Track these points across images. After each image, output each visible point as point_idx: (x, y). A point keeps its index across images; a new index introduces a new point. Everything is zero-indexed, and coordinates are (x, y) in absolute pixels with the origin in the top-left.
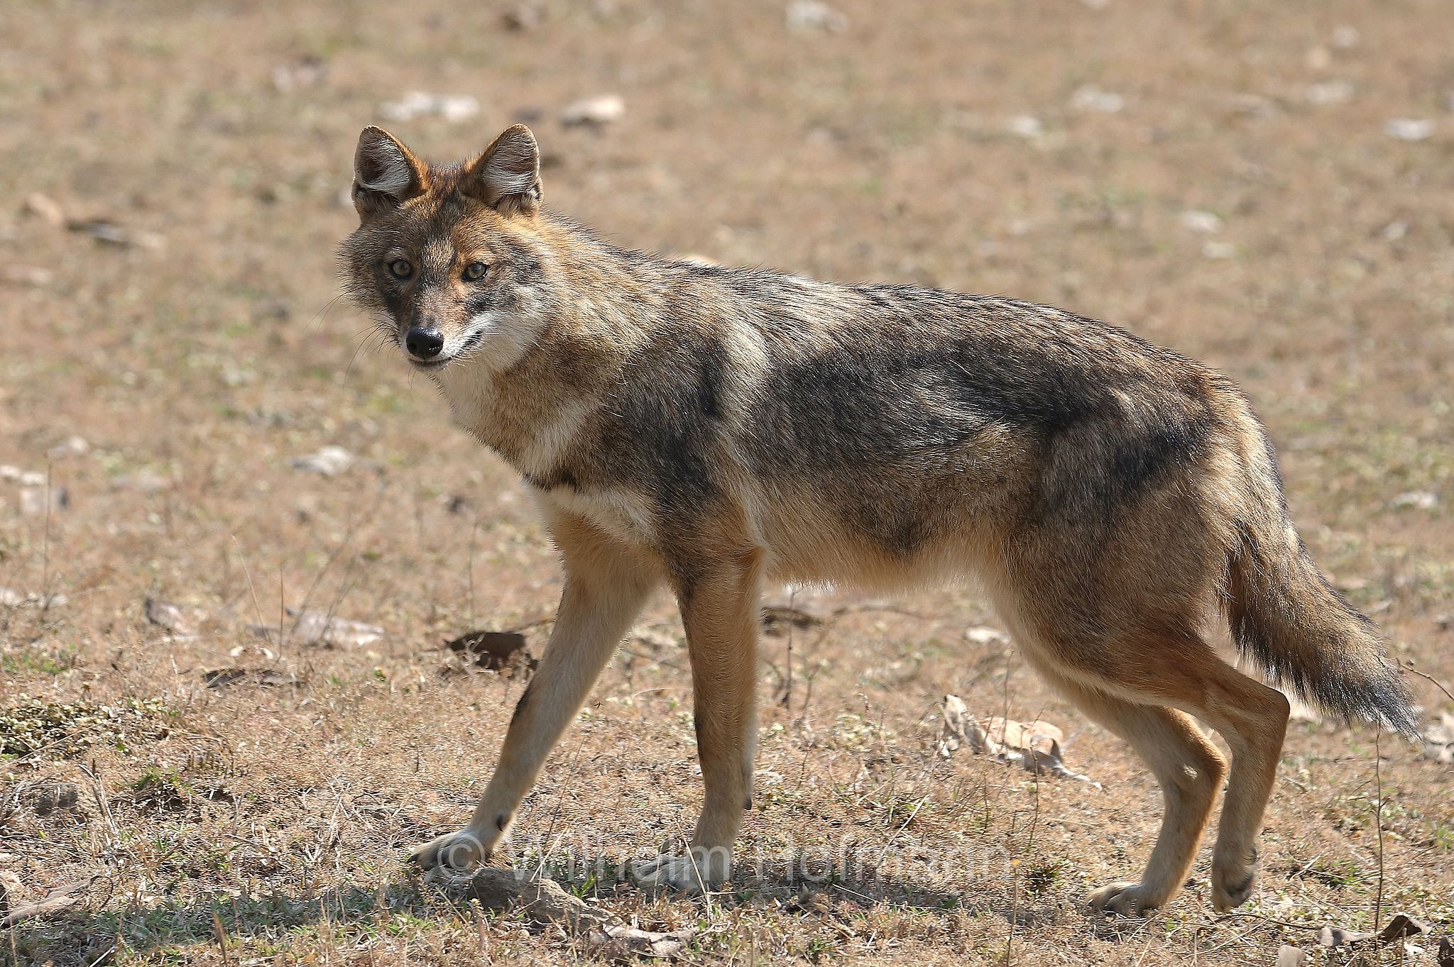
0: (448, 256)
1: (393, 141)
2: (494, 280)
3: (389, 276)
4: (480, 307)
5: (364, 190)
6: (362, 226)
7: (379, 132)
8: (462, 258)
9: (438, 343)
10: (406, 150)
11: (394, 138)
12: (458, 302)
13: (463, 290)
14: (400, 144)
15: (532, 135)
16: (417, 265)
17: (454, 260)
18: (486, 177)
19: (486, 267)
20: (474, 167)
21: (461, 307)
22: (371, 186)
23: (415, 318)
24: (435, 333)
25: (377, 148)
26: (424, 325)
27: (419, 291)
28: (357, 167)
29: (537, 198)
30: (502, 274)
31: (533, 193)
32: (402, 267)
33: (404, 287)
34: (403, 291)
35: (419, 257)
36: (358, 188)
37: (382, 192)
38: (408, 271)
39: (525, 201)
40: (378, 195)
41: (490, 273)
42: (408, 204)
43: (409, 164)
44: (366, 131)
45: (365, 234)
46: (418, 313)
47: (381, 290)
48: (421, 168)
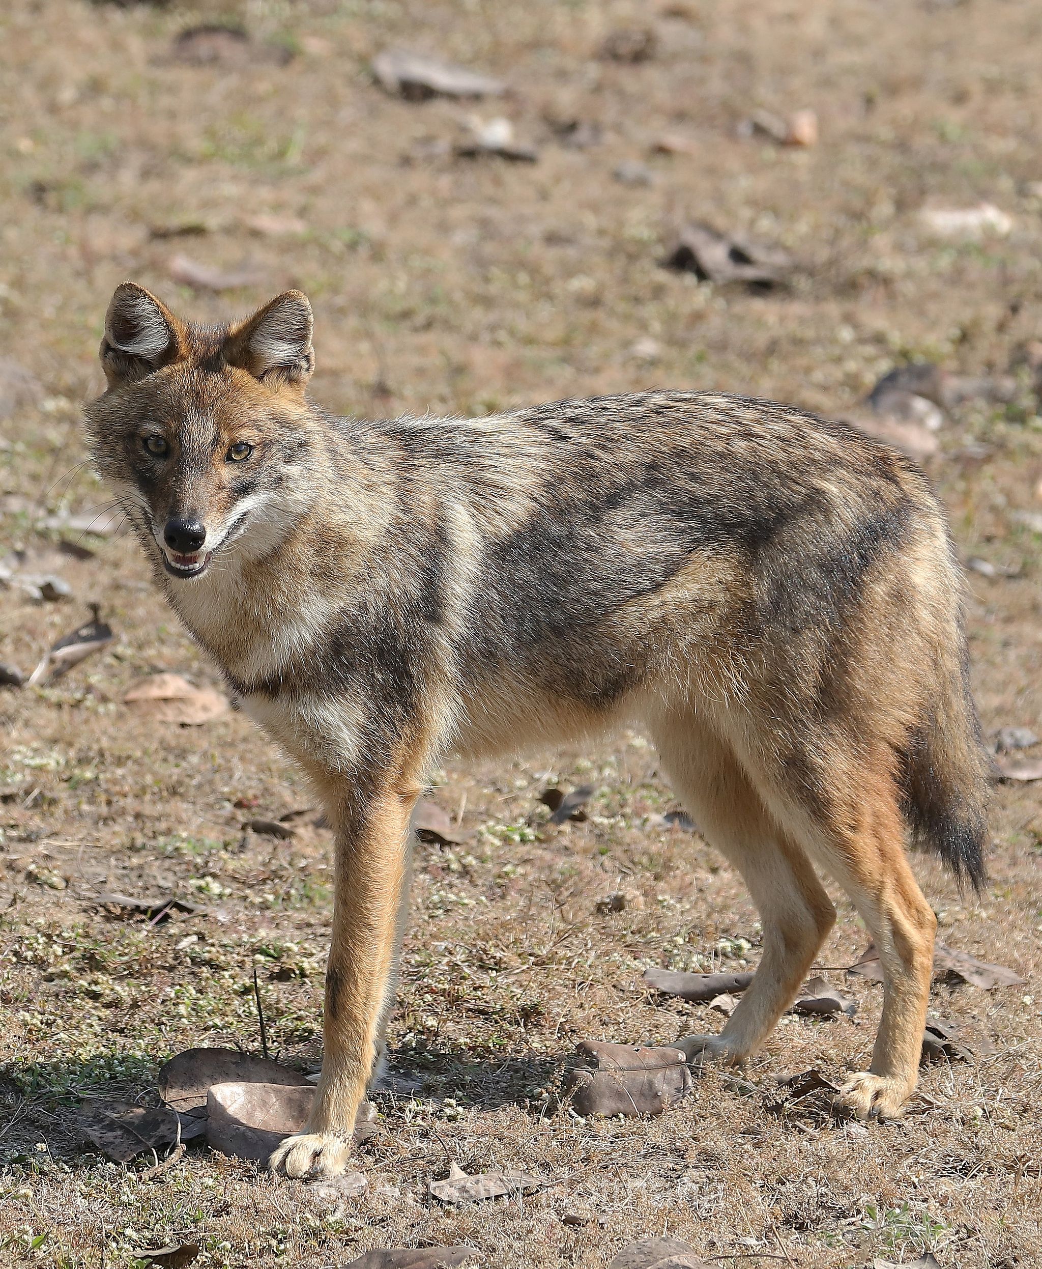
0: (210, 435)
1: (152, 300)
2: (259, 461)
3: (143, 452)
4: (245, 490)
5: (114, 350)
6: (110, 391)
7: (137, 289)
8: (225, 437)
9: (199, 538)
10: (165, 309)
11: (153, 297)
12: (221, 488)
13: (227, 474)
14: (160, 304)
15: (307, 303)
16: (174, 444)
17: (216, 441)
18: (254, 345)
19: (251, 448)
20: (240, 332)
21: (224, 494)
22: (124, 348)
23: (174, 507)
24: (196, 527)
25: (134, 306)
26: (185, 516)
27: (179, 474)
28: (108, 325)
29: (308, 370)
30: (268, 454)
31: (304, 364)
32: (157, 445)
33: (160, 467)
34: (159, 472)
35: (177, 436)
36: (107, 348)
37: (136, 355)
38: (163, 449)
39: (294, 373)
40: (132, 359)
41: (256, 454)
42: (166, 370)
43: (168, 325)
44: (122, 288)
45: (115, 400)
46: (178, 501)
47: (133, 466)
48: (180, 329)
